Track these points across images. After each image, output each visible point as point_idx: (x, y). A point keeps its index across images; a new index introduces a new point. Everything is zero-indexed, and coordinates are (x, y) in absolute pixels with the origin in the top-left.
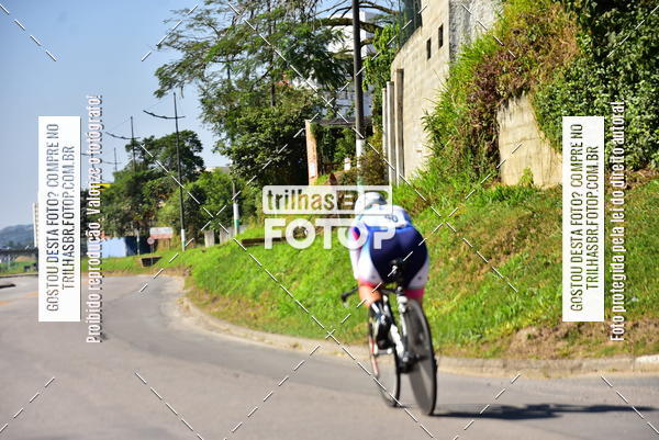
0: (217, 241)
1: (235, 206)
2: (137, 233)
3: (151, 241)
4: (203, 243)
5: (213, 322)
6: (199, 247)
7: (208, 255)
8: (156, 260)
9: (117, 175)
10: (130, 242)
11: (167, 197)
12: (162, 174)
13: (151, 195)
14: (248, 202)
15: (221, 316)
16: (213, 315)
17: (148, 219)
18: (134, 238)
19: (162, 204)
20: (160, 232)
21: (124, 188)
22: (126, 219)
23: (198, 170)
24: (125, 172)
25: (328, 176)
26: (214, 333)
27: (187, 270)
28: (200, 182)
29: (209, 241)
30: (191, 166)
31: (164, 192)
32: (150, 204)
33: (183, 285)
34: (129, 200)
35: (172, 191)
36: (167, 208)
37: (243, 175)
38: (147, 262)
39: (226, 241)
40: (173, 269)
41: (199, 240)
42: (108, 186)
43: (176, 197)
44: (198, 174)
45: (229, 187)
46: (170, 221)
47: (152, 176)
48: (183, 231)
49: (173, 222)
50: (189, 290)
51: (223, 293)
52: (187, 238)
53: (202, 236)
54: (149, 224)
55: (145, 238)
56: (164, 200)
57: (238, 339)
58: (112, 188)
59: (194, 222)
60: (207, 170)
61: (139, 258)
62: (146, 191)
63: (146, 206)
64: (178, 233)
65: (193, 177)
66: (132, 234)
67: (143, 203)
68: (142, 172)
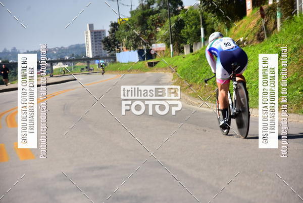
0: (191, 51)
1: (202, 29)
2: (144, 47)
3: (152, 52)
4: (183, 52)
5: (190, 99)
6: (181, 55)
7: (186, 60)
8: (156, 63)
9: (132, 13)
10: (141, 53)
11: (162, 25)
12: (158, 12)
13: (152, 25)
14: (209, 27)
15: (195, 96)
16: (190, 95)
17: (151, 39)
18: (143, 50)
19: (159, 29)
20: (158, 46)
21: (136, 20)
22: (138, 39)
23: (180, 8)
24: (137, 11)
25: (259, 8)
26: (191, 106)
27: (174, 69)
28: (181, 16)
29: (187, 51)
30: (175, 6)
31: (160, 22)
32: (152, 30)
33: (172, 78)
34: (139, 28)
35: (164, 22)
36: (162, 32)
37: (206, 10)
38: (151, 65)
39: (196, 51)
40: (166, 69)
41: (181, 51)
42: (127, 20)
43: (167, 25)
44: (180, 11)
45: (198, 18)
46: (164, 40)
47: (153, 13)
48: (171, 45)
49: (166, 40)
50: (176, 81)
51: (196, 82)
52: (174, 49)
53: (183, 48)
54: (152, 41)
55: (149, 51)
56: (160, 27)
57: (205, 109)
58: (129, 20)
59: (178, 40)
60: (185, 8)
61: (146, 62)
62: (149, 22)
63: (149, 31)
64: (168, 46)
65: (177, 13)
66: (141, 48)
67: (148, 29)
68: (146, 11)
